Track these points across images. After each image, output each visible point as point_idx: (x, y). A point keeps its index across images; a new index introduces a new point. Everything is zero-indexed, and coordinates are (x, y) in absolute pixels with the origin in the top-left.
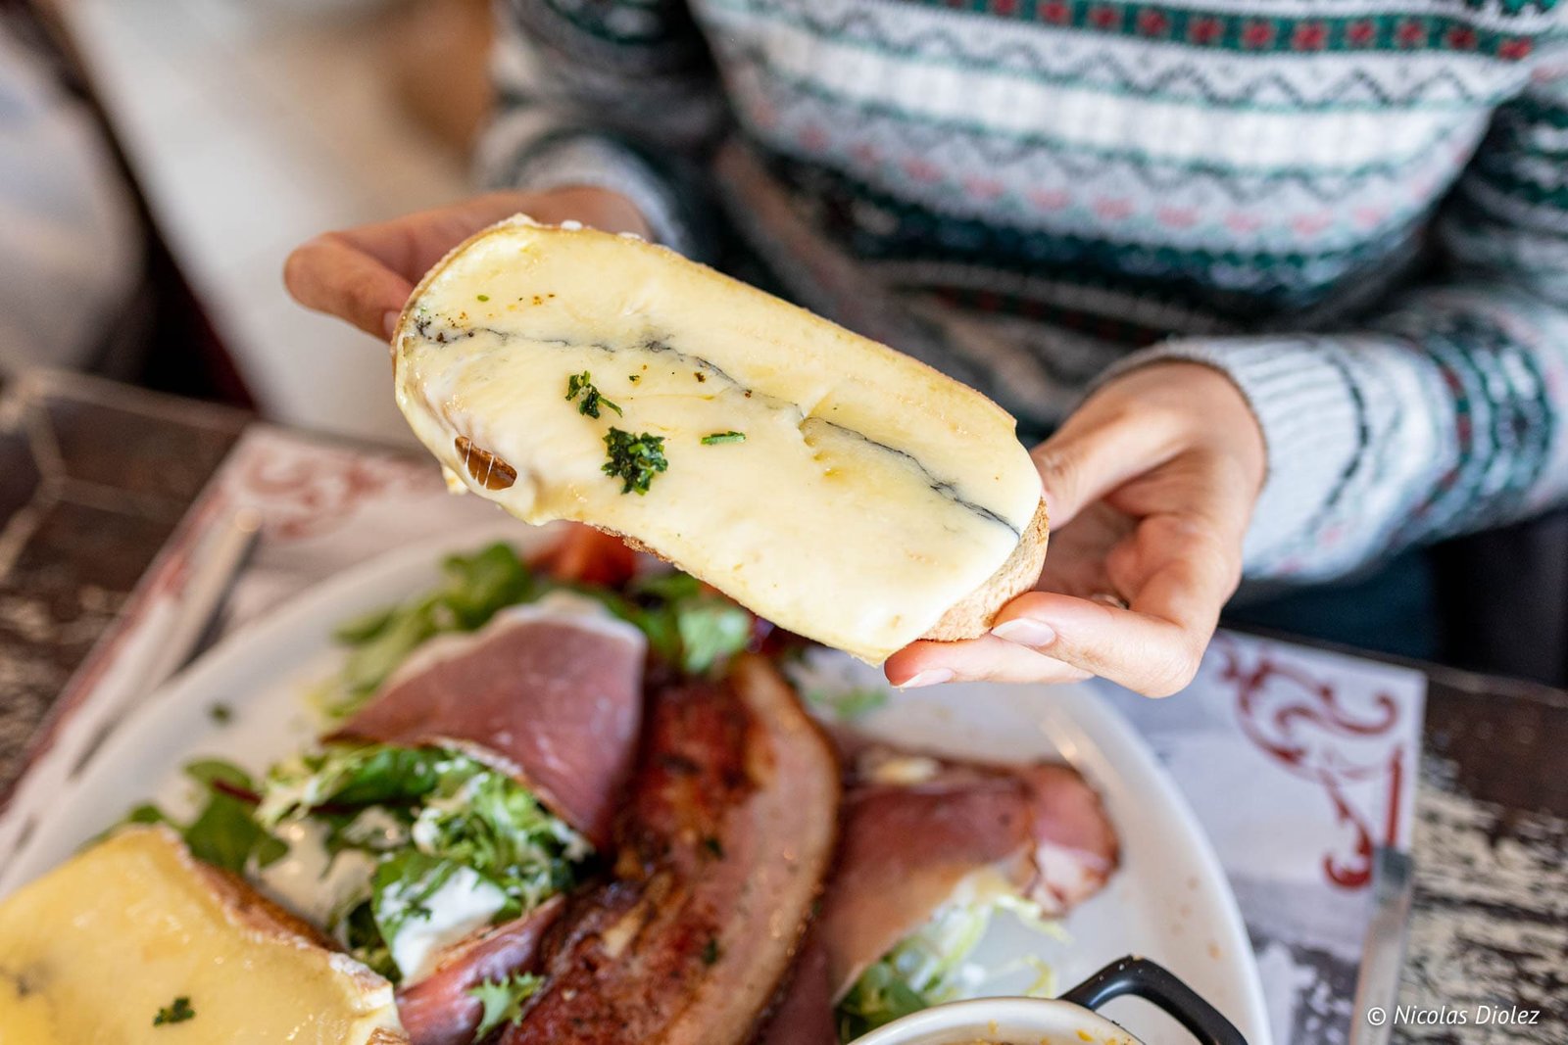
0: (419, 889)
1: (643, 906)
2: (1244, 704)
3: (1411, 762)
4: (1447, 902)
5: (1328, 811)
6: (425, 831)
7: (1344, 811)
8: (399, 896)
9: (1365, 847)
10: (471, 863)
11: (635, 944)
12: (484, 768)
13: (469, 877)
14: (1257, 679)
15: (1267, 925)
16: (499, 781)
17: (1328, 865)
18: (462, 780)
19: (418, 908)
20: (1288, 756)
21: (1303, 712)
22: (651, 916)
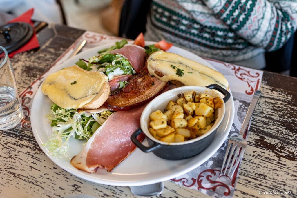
0: (112, 69)
1: (143, 78)
2: (236, 72)
3: (260, 81)
4: (264, 97)
5: (248, 86)
6: (113, 63)
7: (249, 86)
8: (109, 69)
9: (252, 90)
10: (120, 67)
11: (142, 82)
12: (123, 57)
13: (119, 69)
14: (238, 70)
15: (236, 98)
16: (125, 59)
17: (246, 92)
18: (119, 57)
19: (112, 71)
20: (241, 79)
21: (245, 74)
22: (144, 79)
